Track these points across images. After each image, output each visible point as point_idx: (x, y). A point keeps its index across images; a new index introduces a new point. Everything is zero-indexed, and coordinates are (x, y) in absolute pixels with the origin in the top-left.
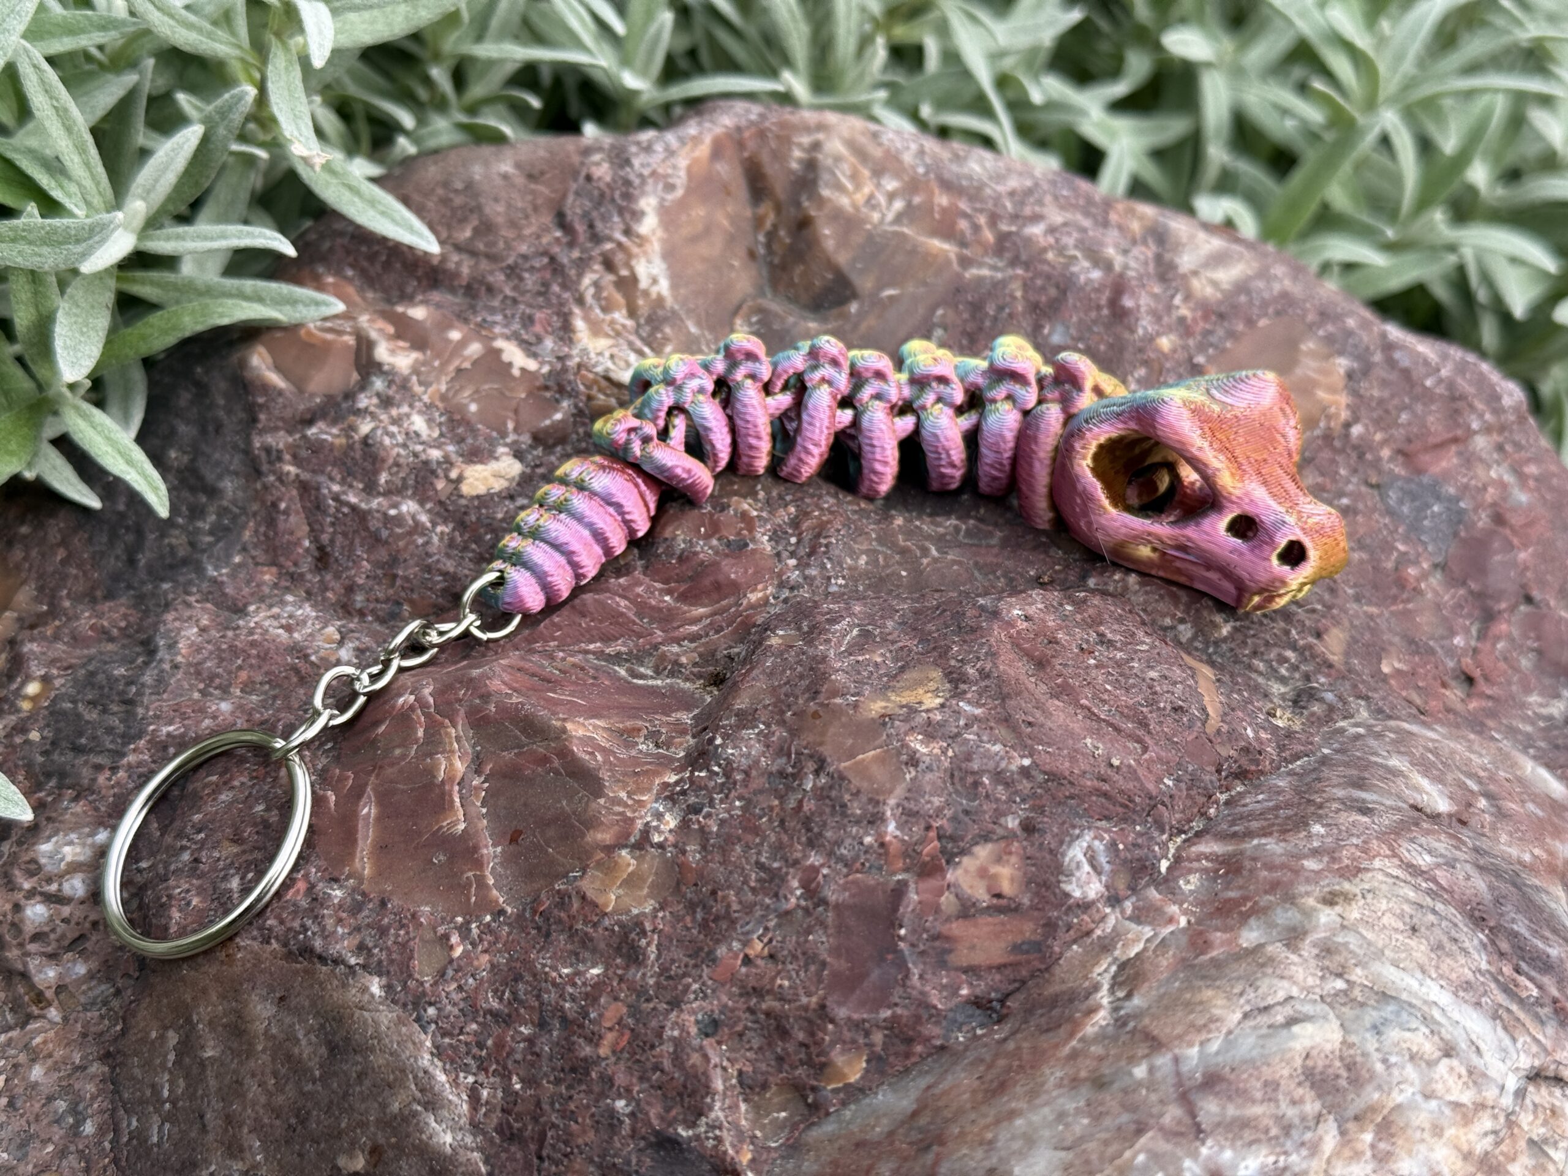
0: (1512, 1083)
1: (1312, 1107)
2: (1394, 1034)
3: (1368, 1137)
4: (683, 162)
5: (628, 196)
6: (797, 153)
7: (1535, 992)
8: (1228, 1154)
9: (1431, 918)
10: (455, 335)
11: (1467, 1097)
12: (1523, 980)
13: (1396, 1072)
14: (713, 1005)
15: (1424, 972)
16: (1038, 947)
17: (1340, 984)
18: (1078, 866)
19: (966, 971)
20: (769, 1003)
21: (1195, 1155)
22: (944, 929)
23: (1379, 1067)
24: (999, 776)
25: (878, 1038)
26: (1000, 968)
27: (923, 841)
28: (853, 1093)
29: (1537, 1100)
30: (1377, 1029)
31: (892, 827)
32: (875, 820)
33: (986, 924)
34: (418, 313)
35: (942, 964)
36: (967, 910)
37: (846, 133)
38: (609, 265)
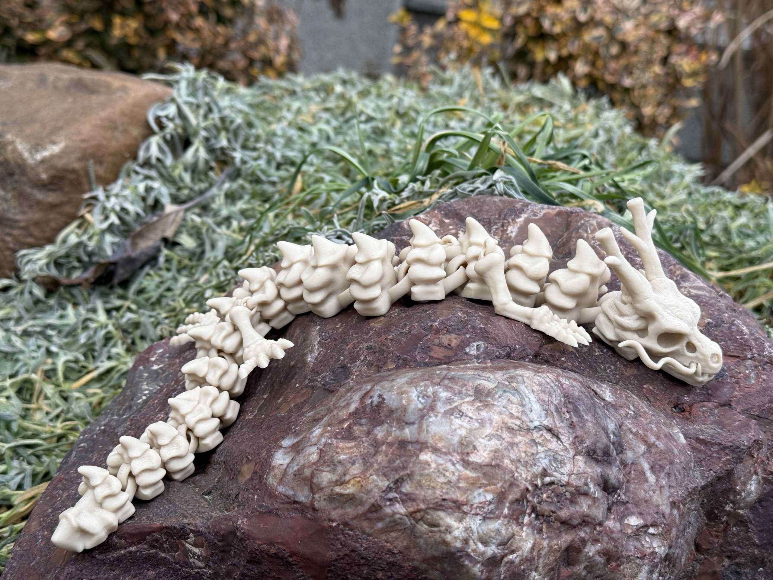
0: (537, 423)
1: (470, 393)
2: (508, 394)
3: (479, 404)
4: (544, 212)
5: (521, 213)
6: (582, 222)
7: (568, 417)
8: (441, 390)
9: (549, 387)
10: (451, 227)
11: (516, 414)
12: (567, 414)
13: (500, 399)
14: (373, 345)
15: (533, 391)
16: (449, 357)
17: (507, 383)
18: (473, 346)
19: (430, 357)
20: (385, 348)
21: (433, 387)
22: (431, 346)
23: (497, 396)
24: (473, 327)
25: (401, 361)
26: (438, 359)
27: (442, 330)
28: (389, 370)
29: (544, 434)
30: (505, 391)
31: (437, 323)
32: (435, 321)
33: (442, 349)
34: (447, 221)
35: (426, 353)
36: (440, 345)
37: (599, 220)
38: (503, 226)
